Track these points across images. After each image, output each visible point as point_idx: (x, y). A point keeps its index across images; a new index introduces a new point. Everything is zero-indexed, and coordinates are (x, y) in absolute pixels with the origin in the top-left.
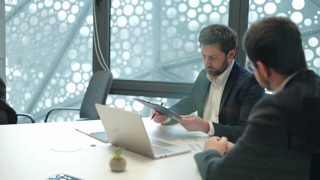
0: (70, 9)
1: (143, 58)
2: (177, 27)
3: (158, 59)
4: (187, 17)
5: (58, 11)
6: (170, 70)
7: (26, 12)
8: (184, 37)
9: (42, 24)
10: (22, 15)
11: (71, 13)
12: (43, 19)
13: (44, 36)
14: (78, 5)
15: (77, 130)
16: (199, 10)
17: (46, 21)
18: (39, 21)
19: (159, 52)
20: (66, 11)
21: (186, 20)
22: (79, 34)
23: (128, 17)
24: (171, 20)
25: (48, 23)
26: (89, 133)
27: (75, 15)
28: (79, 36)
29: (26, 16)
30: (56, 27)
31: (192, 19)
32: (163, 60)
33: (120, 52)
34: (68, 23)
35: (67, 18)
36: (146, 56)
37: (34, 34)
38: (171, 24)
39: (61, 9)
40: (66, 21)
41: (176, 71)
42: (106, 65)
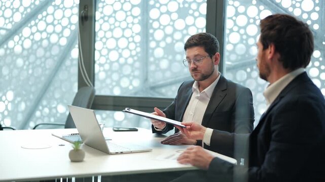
0: (62, 32)
1: (131, 78)
2: (164, 48)
3: (146, 80)
4: (173, 39)
5: (51, 34)
6: (157, 90)
7: (20, 35)
8: (170, 57)
9: (35, 47)
10: (16, 38)
11: (63, 36)
12: (36, 42)
13: (37, 58)
14: (70, 28)
15: (53, 135)
16: (185, 32)
17: (39, 43)
18: (33, 44)
19: (147, 72)
20: (58, 34)
21: (172, 42)
22: (70, 56)
23: (117, 39)
24: (158, 42)
25: (41, 46)
26: (61, 137)
27: (67, 38)
28: (70, 58)
29: (20, 39)
30: (48, 49)
31: (177, 41)
32: (151, 80)
33: (109, 73)
34: (60, 46)
35: (58, 41)
36: (134, 77)
37: (28, 57)
38: (158, 46)
39: (54, 32)
40: (58, 44)
41: (163, 90)
42: (90, 82)
